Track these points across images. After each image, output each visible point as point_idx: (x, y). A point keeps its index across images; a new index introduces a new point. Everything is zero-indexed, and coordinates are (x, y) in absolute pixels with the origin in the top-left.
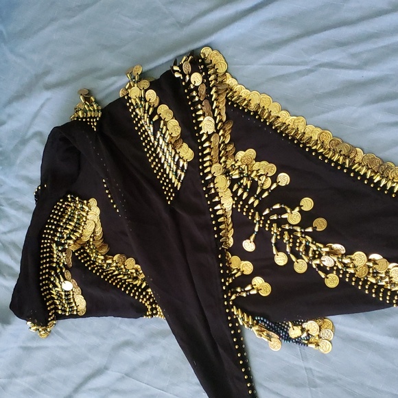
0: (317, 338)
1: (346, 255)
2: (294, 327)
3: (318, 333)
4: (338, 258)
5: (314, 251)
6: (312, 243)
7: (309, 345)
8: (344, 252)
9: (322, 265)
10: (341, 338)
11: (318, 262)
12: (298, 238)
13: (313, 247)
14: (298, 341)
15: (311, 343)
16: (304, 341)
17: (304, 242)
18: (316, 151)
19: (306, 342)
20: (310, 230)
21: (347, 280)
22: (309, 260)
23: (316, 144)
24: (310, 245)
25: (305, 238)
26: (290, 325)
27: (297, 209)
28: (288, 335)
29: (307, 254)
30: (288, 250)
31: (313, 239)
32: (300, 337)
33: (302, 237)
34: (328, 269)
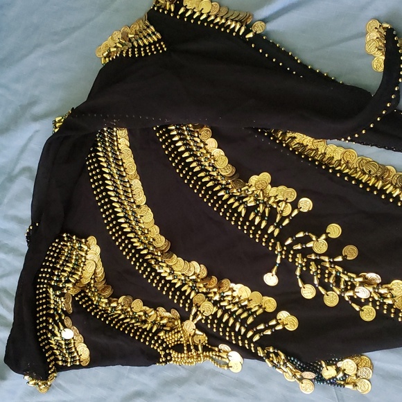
0: (355, 378)
1: (382, 285)
2: (328, 367)
3: (355, 372)
4: (374, 288)
5: (346, 281)
6: (343, 273)
7: (347, 386)
8: (379, 281)
9: (355, 297)
10: (381, 376)
11: (351, 293)
12: (327, 268)
13: (345, 278)
14: (333, 382)
15: (348, 383)
16: (339, 382)
17: (334, 273)
18: (340, 171)
19: (342, 383)
20: (339, 259)
21: (385, 312)
22: (341, 292)
24: (342, 275)
25: (334, 268)
26: (324, 365)
27: (324, 237)
28: (322, 376)
29: (338, 286)
30: (316, 282)
31: (344, 270)
32: (335, 377)
33: (331, 267)
34: (363, 301)
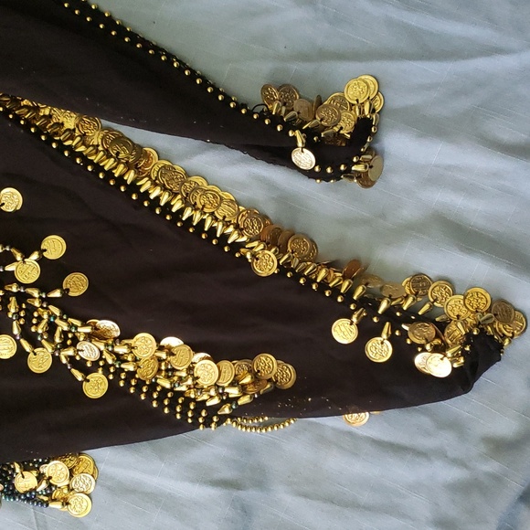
0: (66, 491)
1: (120, 341)
2: (25, 473)
3: (67, 483)
4: (107, 345)
5: (64, 333)
6: (61, 319)
7: (52, 505)
8: (117, 334)
9: (78, 358)
11: (70, 352)
12: (36, 309)
13: (63, 326)
14: (31, 497)
15: (55, 500)
16: (42, 497)
17: (45, 316)
18: (69, 148)
19: (46, 499)
20: (57, 294)
21: (122, 384)
22: (55, 349)
23: (72, 138)
24: (58, 321)
25: (47, 308)
26: (18, 470)
27: (35, 256)
28: (14, 488)
29: (51, 339)
30: (16, 331)
31: (63, 311)
32: (35, 489)
33: (42, 307)
34: (89, 365)
